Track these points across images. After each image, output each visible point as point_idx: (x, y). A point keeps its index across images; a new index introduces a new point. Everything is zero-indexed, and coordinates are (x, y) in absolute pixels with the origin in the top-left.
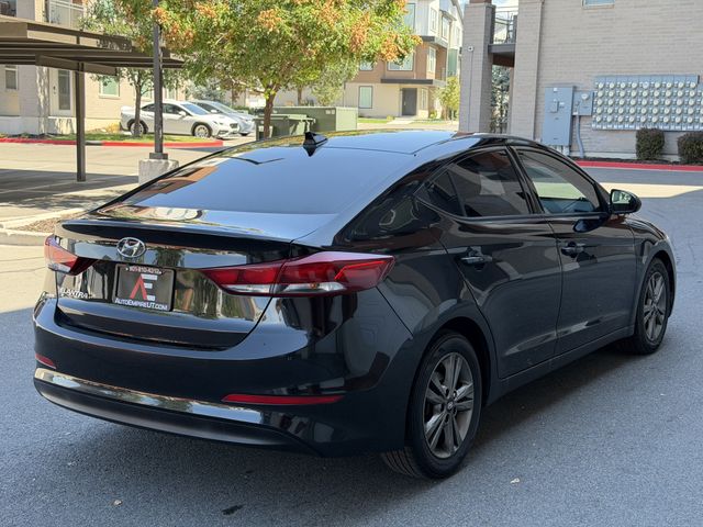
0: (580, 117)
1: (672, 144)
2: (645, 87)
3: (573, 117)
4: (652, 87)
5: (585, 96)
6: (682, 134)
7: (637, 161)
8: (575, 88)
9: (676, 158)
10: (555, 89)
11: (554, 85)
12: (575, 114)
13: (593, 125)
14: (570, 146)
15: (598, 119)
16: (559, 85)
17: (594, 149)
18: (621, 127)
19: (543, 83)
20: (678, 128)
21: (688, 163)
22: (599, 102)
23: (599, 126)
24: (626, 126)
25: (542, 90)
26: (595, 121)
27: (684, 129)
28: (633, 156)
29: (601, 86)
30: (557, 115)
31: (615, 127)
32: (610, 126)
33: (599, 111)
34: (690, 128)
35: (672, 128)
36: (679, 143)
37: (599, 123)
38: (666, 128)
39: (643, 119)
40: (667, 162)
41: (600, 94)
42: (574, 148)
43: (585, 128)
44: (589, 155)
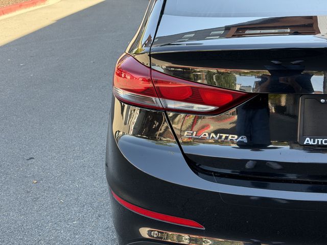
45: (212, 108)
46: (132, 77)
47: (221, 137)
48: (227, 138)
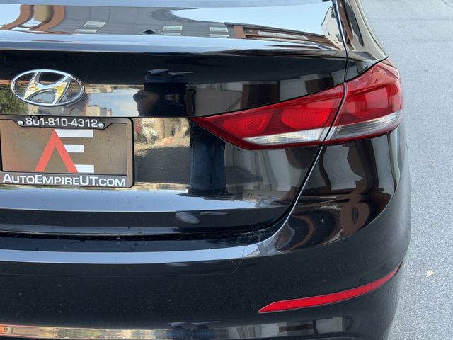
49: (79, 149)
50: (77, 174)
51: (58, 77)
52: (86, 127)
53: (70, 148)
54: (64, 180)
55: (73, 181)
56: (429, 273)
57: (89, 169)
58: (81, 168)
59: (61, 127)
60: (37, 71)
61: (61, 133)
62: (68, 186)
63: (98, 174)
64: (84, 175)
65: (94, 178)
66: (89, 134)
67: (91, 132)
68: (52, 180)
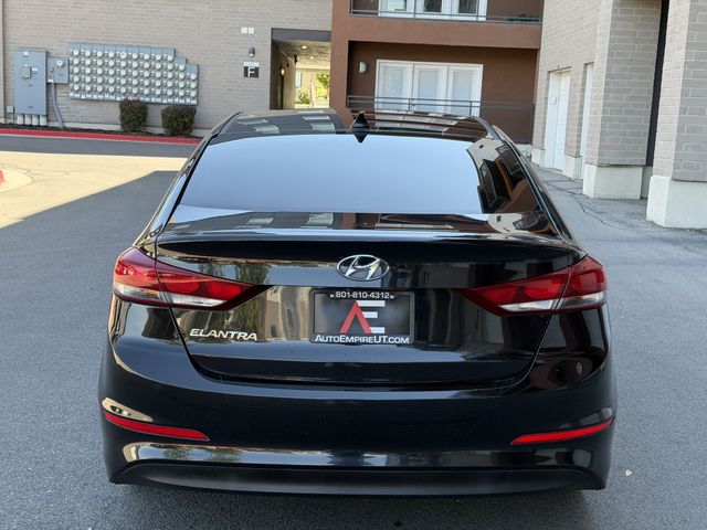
0: (56, 84)
1: (156, 117)
2: (123, 57)
3: (48, 84)
4: (129, 58)
5: (60, 63)
6: (164, 107)
7: (124, 133)
8: (47, 53)
9: (161, 131)
10: (26, 53)
11: (23, 49)
12: (50, 81)
13: (71, 94)
14: (47, 116)
15: (76, 88)
16: (30, 49)
17: (74, 119)
18: (101, 97)
19: (10, 46)
20: (159, 100)
21: (173, 135)
22: (76, 70)
23: (77, 96)
24: (107, 96)
25: (10, 54)
26: (72, 90)
27: (165, 101)
28: (117, 128)
29: (76, 53)
30: (31, 82)
31: (95, 97)
32: (89, 96)
33: (76, 79)
34: (170, 100)
35: (153, 100)
36: (164, 116)
37: (77, 92)
38: (147, 99)
39: (123, 90)
40: (151, 134)
41: (76, 61)
42: (52, 117)
43: (62, 97)
44: (68, 125)
45: (219, 302)
46: (136, 272)
47: (229, 335)
48: (236, 335)
49: (374, 315)
50: (373, 335)
51: (372, 260)
52: (380, 299)
53: (367, 315)
54: (362, 339)
55: (369, 340)
56: (628, 473)
57: (381, 330)
58: (375, 330)
59: (362, 299)
60: (357, 256)
61: (361, 303)
62: (365, 343)
63: (388, 333)
64: (378, 335)
65: (384, 337)
66: (382, 304)
67: (383, 302)
68: (353, 339)
